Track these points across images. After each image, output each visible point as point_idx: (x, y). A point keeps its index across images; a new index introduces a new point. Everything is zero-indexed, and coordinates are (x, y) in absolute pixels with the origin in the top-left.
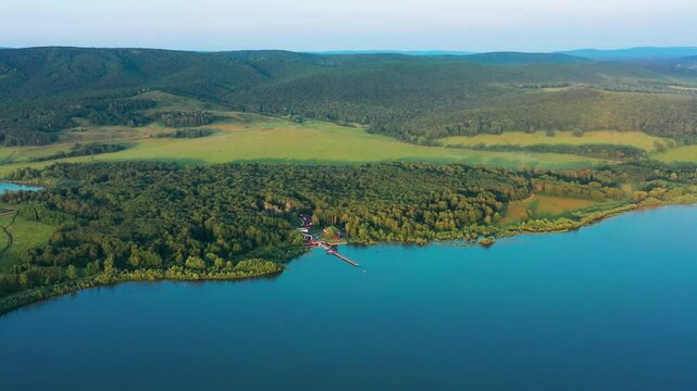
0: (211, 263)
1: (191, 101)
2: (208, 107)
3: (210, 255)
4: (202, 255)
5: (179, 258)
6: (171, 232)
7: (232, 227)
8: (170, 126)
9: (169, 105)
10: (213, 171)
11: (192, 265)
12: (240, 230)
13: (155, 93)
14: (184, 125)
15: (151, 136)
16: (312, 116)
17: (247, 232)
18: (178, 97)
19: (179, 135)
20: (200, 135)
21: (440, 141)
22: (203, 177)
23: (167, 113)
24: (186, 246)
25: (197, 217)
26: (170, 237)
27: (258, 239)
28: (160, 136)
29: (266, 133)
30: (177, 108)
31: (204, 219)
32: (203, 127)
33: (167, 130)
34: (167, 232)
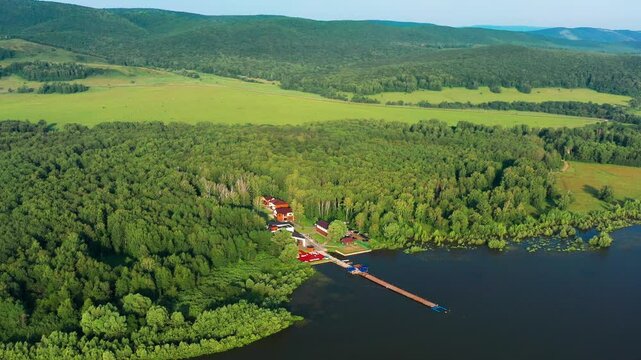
0: (137, 319)
1: (59, 51)
2: (81, 59)
3: (133, 301)
4: (114, 299)
5: (65, 307)
6: (43, 243)
7: (163, 229)
8: (35, 79)
9: (33, 55)
10: (102, 133)
11: (98, 326)
12: (178, 233)
13: (15, 41)
14: (54, 77)
15: (10, 91)
16: (209, 71)
17: (192, 238)
18: (44, 47)
19: (46, 90)
20: (76, 90)
21: (377, 97)
22: (89, 140)
23: (30, 64)
24: (78, 276)
25: (92, 210)
26: (42, 256)
27: (217, 253)
28: (22, 91)
29: (158, 88)
30: (43, 59)
31: (105, 214)
32: (79, 82)
33: (31, 84)
34: (35, 244)
